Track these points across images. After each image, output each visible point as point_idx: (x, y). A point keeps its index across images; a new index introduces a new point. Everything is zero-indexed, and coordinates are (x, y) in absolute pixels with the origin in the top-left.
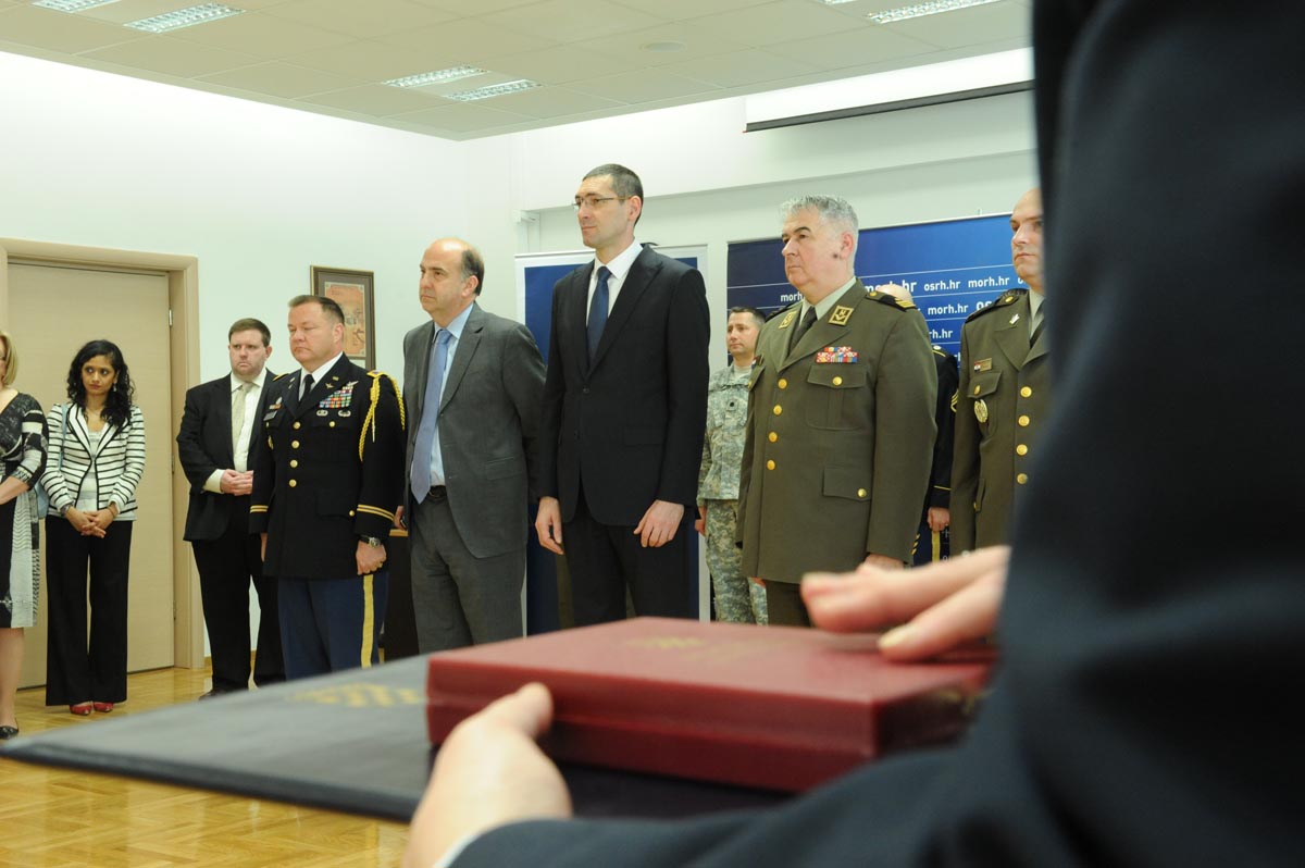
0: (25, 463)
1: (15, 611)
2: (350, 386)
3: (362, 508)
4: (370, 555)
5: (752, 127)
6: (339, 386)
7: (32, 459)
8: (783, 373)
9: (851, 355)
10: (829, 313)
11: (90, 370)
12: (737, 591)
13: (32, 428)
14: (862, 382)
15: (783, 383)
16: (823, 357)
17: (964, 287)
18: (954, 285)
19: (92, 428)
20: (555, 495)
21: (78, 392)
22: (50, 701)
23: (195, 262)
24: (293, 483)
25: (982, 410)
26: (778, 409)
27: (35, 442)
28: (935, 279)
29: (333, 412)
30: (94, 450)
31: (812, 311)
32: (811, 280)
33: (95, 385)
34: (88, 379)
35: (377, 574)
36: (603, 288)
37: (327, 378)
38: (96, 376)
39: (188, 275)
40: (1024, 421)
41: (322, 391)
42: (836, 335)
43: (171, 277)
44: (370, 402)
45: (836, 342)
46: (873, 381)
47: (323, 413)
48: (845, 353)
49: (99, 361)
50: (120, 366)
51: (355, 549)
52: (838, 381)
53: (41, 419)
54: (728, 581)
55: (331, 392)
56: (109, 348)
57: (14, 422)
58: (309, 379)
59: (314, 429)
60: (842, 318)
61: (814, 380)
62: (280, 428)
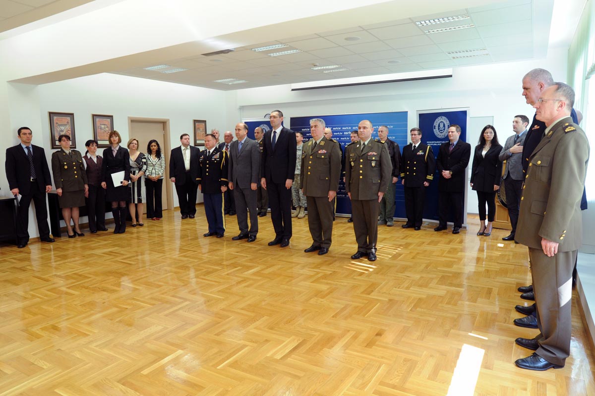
0: (143, 168)
1: (142, 199)
2: (218, 153)
3: (222, 179)
4: (224, 189)
5: (293, 90)
6: (216, 153)
7: (145, 167)
9: (325, 152)
10: (320, 142)
11: (152, 146)
12: (296, 193)
13: (144, 160)
14: (327, 157)
15: (311, 157)
16: (320, 152)
17: (341, 129)
18: (339, 128)
19: (153, 159)
20: (265, 177)
21: (150, 151)
22: (148, 217)
23: (169, 120)
24: (207, 174)
25: (352, 164)
26: (310, 162)
27: (145, 163)
28: (335, 127)
29: (215, 159)
30: (154, 163)
31: (316, 142)
32: (317, 136)
33: (153, 150)
34: (152, 148)
35: (225, 192)
36: (275, 136)
37: (213, 152)
38: (154, 147)
39: (167, 123)
40: (361, 166)
41: (213, 155)
42: (322, 148)
43: (164, 124)
44: (223, 157)
45: (322, 149)
46: (330, 157)
47: (213, 159)
48: (324, 151)
49: (153, 144)
50: (158, 145)
51: (221, 187)
52: (323, 157)
53: (145, 158)
54: (295, 190)
55: (214, 155)
56: (154, 141)
57: (140, 159)
58: (209, 152)
59: (212, 163)
60: (322, 143)
61: (318, 157)
62: (204, 162)
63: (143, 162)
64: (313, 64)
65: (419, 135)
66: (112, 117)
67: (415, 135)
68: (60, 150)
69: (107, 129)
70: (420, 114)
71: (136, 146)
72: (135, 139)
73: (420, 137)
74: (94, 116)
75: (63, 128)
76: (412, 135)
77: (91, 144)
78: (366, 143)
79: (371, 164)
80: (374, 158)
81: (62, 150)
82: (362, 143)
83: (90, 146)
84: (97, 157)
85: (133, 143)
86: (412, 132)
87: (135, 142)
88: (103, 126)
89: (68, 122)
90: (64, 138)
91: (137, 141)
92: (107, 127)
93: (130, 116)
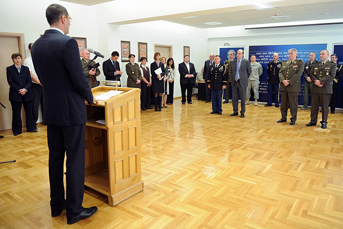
1: (167, 92)
2: (222, 66)
3: (224, 81)
4: (224, 87)
5: (246, 29)
6: (221, 67)
8: (289, 69)
9: (297, 66)
10: (294, 62)
15: (288, 70)
16: (293, 67)
26: (288, 73)
29: (221, 70)
31: (291, 62)
33: (171, 64)
34: (170, 63)
39: (172, 48)
40: (320, 75)
41: (219, 67)
43: (169, 48)
44: (225, 69)
45: (295, 65)
47: (220, 70)
48: (296, 66)
49: (171, 61)
52: (295, 69)
55: (220, 67)
56: (172, 59)
59: (218, 72)
60: (295, 62)
61: (292, 69)
62: (214, 72)
63: (168, 71)
64: (275, 15)
65: (336, 58)
66: (147, 44)
67: (334, 58)
68: (129, 63)
69: (144, 51)
70: (335, 46)
71: (165, 61)
72: (164, 57)
73: (337, 59)
74: (139, 43)
75: (125, 50)
76: (332, 58)
77: (143, 60)
78: (324, 63)
79: (326, 74)
80: (328, 71)
81: (130, 63)
82: (322, 63)
83: (143, 61)
84: (146, 67)
85: (163, 60)
86: (332, 56)
87: (164, 59)
88: (143, 49)
89: (127, 47)
90: (132, 56)
91: (165, 58)
92: (145, 50)
93: (155, 43)
